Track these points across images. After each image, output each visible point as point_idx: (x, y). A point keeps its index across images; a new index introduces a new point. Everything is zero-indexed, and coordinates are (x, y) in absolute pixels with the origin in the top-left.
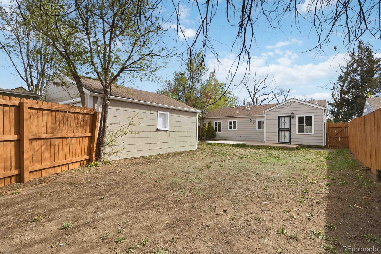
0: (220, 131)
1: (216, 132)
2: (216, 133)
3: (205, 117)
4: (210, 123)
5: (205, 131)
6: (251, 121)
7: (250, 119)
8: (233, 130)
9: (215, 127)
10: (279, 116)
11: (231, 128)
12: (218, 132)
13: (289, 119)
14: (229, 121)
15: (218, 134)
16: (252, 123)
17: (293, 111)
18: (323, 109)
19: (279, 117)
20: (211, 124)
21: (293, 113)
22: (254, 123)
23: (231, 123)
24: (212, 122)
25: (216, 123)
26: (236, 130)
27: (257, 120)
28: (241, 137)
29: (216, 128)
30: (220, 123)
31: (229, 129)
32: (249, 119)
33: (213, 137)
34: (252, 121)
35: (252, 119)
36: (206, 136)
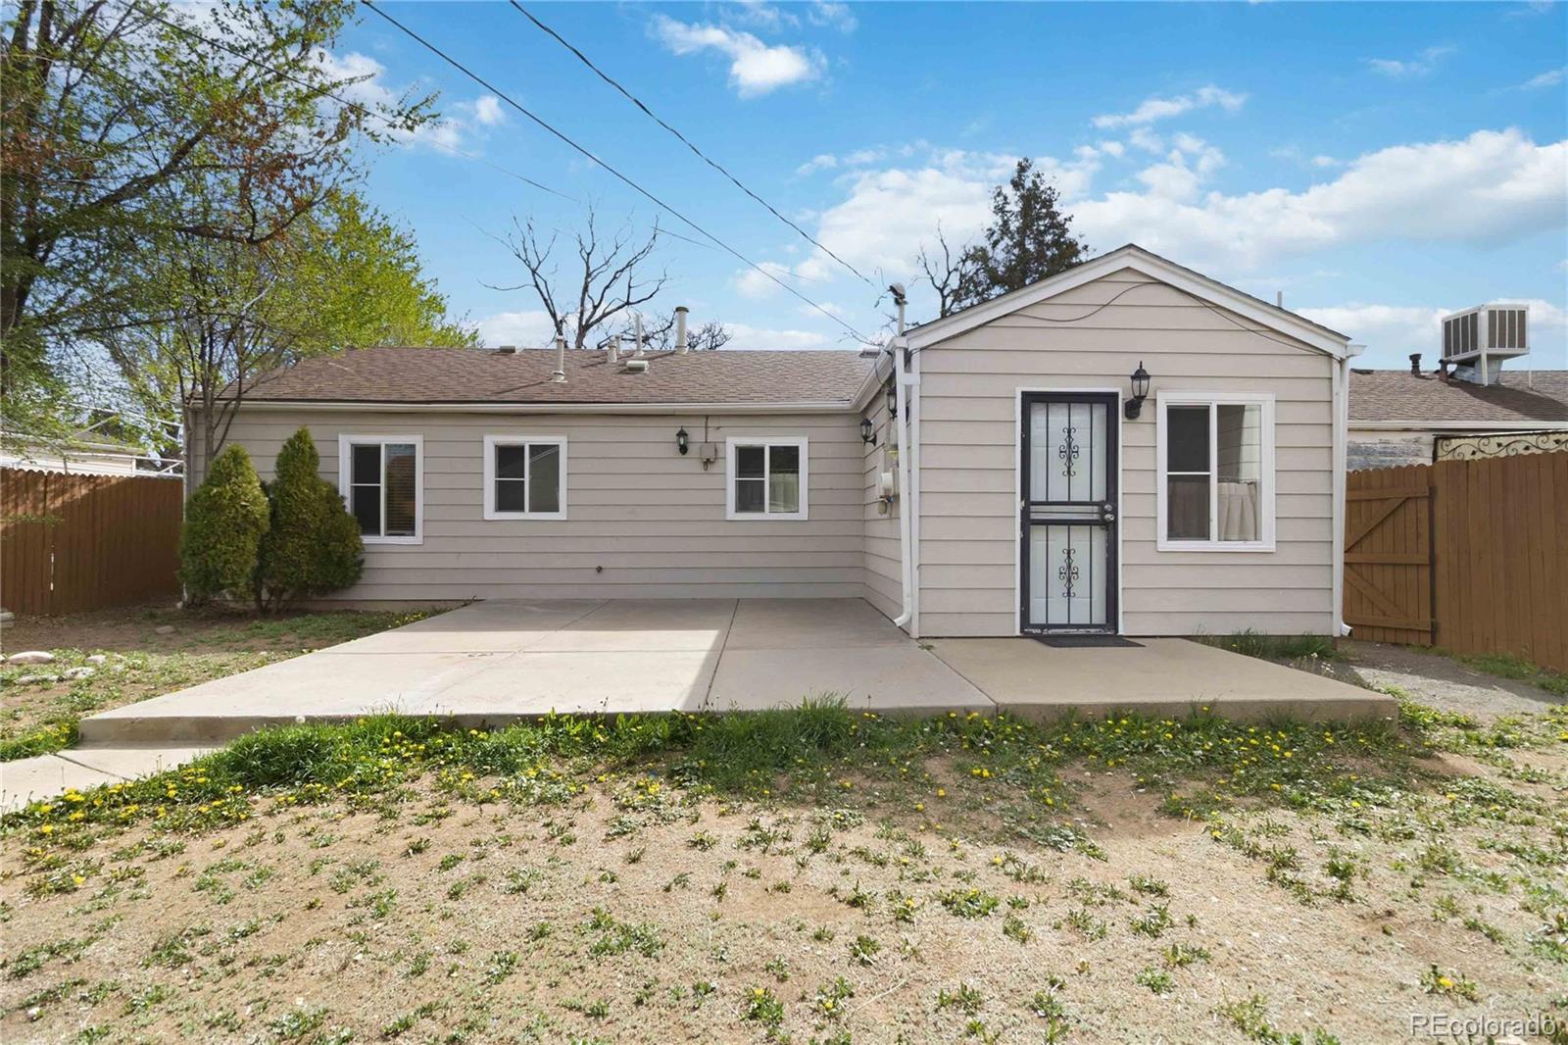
0: (402, 522)
1: (367, 539)
2: (359, 548)
3: (239, 399)
4: (298, 457)
5: (241, 531)
6: (684, 449)
7: (682, 434)
8: (527, 515)
9: (358, 493)
10: (1024, 394)
11: (508, 498)
12: (383, 538)
13: (1100, 412)
14: (492, 441)
15: (381, 550)
16: (690, 464)
17: (1140, 358)
18: (1330, 356)
19: (1030, 399)
20: (314, 457)
21: (1140, 375)
22: (707, 462)
23: (508, 457)
24: (319, 448)
25: (365, 459)
26: (561, 515)
27: (733, 441)
28: (599, 579)
29: (365, 499)
30: (404, 461)
31: (489, 511)
32: (670, 432)
33: (328, 588)
34: (693, 449)
35: (696, 435)
36: (258, 576)
